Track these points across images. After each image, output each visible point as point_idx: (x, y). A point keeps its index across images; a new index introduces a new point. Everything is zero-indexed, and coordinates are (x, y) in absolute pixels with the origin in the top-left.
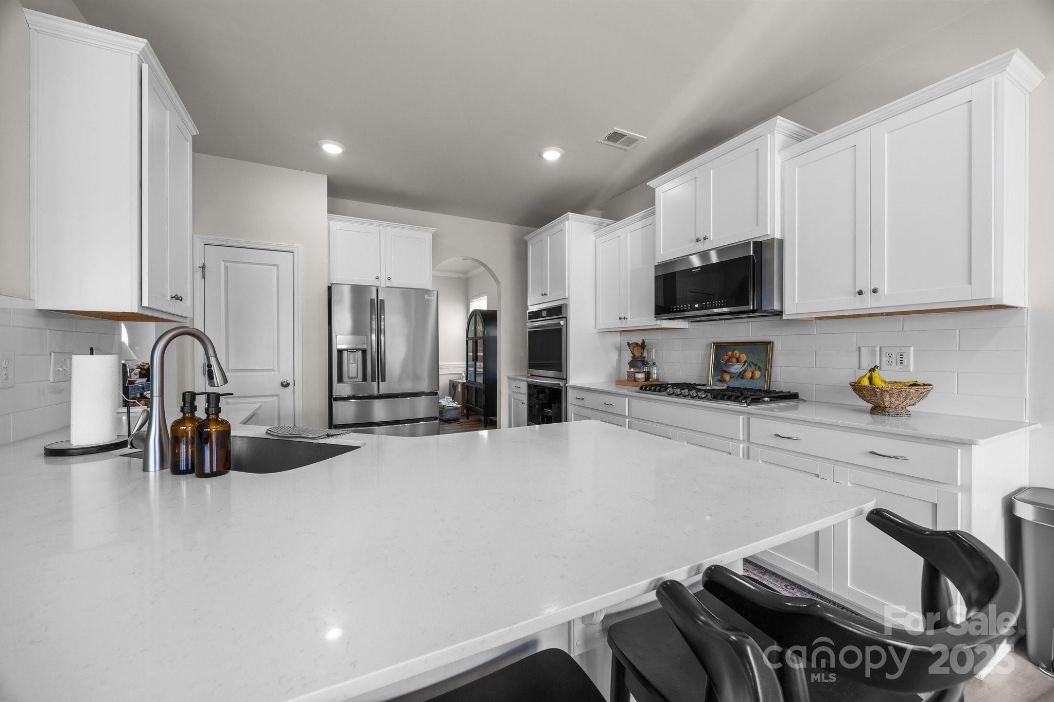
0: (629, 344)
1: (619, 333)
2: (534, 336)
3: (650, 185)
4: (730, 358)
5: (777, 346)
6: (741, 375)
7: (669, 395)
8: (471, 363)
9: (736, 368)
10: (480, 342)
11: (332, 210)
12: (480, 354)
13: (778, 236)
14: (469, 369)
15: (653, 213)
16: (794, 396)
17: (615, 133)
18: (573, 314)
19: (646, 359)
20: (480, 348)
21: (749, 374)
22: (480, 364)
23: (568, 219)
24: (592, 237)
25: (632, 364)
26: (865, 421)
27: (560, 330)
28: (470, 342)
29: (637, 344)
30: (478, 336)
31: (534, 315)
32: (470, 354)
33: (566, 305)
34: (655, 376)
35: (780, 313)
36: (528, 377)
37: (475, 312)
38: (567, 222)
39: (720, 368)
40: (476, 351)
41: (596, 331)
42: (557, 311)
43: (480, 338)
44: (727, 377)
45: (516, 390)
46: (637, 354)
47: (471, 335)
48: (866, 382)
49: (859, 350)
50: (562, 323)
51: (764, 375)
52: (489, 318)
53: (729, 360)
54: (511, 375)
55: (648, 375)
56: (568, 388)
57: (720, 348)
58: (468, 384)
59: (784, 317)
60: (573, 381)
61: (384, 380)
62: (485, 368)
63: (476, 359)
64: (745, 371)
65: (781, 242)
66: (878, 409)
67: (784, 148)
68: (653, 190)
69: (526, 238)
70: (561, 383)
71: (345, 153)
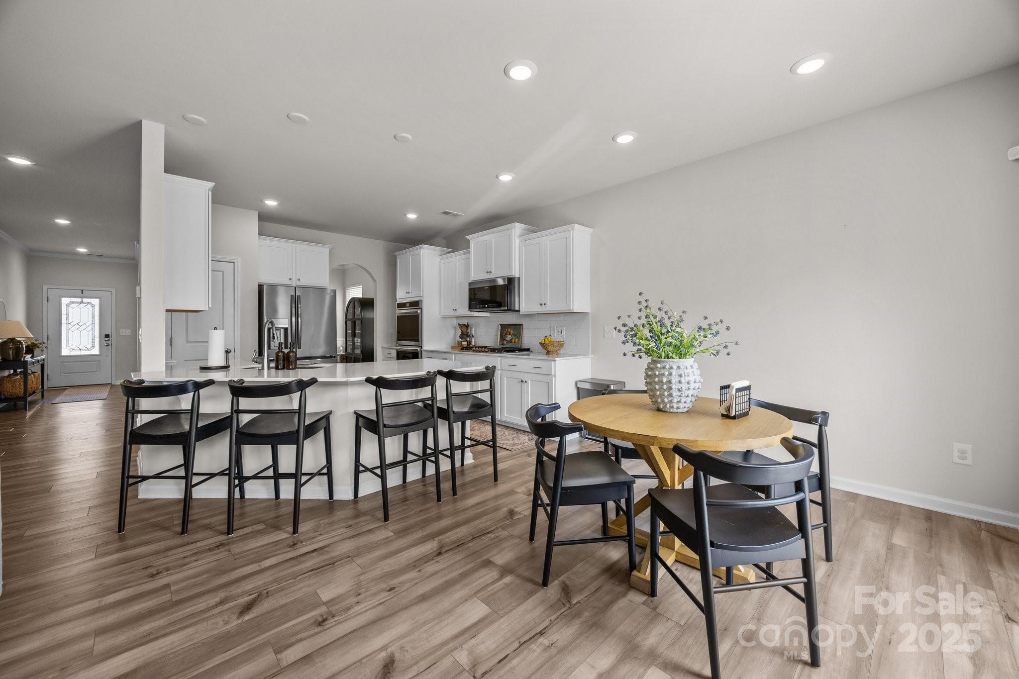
0: (459, 324)
1: (455, 318)
2: (400, 319)
3: (468, 238)
4: (507, 332)
5: (524, 327)
6: (511, 341)
7: (474, 351)
8: (350, 339)
9: (509, 338)
10: (358, 323)
11: (261, 233)
12: (358, 331)
13: (517, 276)
14: (348, 343)
15: (469, 253)
16: (528, 350)
17: (446, 212)
18: (425, 306)
19: (469, 334)
20: (358, 326)
21: (513, 341)
22: (358, 341)
23: (423, 248)
24: (438, 259)
25: (461, 337)
26: (545, 357)
27: (418, 316)
28: (350, 323)
29: (464, 325)
30: (356, 317)
31: (401, 306)
32: (349, 332)
33: (422, 301)
34: (473, 343)
35: (519, 311)
36: (397, 346)
37: (353, 300)
38: (422, 250)
39: (502, 338)
40: (354, 329)
41: (440, 316)
42: (416, 304)
43: (358, 319)
44: (505, 342)
45: (388, 356)
46: (464, 331)
47: (350, 316)
48: (543, 342)
49: (550, 328)
50: (419, 311)
51: (519, 341)
52: (367, 304)
53: (506, 334)
54: (385, 346)
55: (469, 343)
56: (423, 352)
57: (503, 327)
58: (347, 355)
59: (521, 313)
60: (425, 347)
61: (300, 348)
62: (362, 342)
63: (354, 335)
64: (512, 339)
65: (519, 278)
66: (548, 353)
67: (520, 236)
68: (468, 241)
69: (396, 254)
70: (419, 349)
71: (279, 204)
